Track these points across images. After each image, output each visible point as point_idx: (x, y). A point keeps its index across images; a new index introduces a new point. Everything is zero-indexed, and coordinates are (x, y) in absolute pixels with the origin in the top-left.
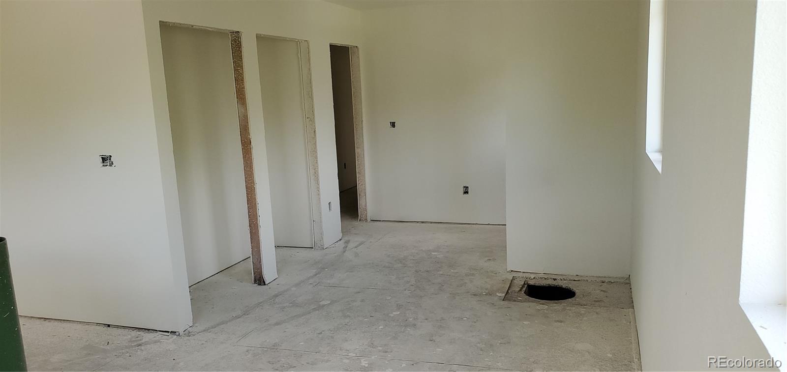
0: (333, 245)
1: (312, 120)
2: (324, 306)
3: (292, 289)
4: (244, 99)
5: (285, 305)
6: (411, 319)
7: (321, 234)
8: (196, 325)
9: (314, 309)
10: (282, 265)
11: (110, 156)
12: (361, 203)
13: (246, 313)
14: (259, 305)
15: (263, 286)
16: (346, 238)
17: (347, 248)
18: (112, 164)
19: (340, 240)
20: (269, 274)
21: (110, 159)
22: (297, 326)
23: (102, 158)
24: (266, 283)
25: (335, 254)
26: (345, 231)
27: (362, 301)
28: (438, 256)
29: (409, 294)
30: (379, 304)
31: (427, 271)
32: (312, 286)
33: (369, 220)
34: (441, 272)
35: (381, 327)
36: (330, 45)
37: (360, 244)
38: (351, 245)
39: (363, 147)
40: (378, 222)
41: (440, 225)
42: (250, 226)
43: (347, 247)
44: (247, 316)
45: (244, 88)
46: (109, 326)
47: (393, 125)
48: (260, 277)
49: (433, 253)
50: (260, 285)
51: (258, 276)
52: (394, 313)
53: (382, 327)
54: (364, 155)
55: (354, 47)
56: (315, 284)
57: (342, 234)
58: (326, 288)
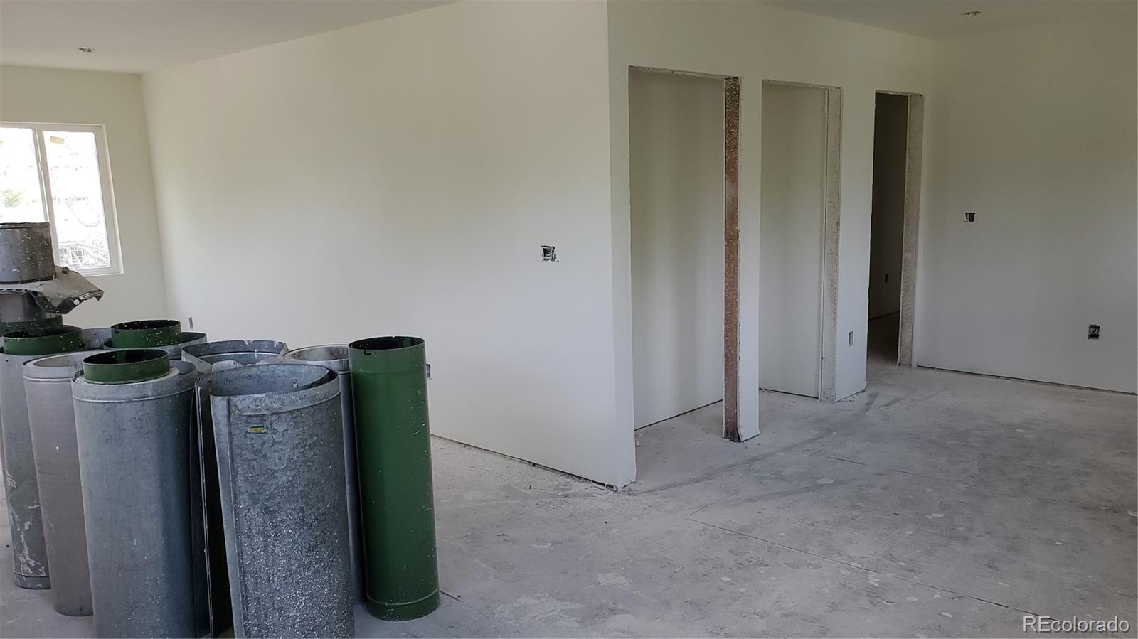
0: (851, 398)
1: (835, 207)
2: (823, 486)
3: (779, 454)
4: (735, 174)
5: (765, 475)
6: (962, 529)
7: (833, 379)
8: (640, 481)
9: (808, 489)
10: (766, 418)
11: (554, 248)
12: (904, 337)
13: (708, 477)
14: (728, 468)
15: (736, 443)
16: (873, 390)
17: (872, 405)
18: (555, 258)
19: (863, 391)
20: (747, 426)
21: (553, 252)
22: (778, 508)
23: (544, 249)
24: (742, 439)
25: (852, 412)
26: (871, 378)
27: (885, 488)
28: (1026, 436)
29: (965, 489)
30: (911, 497)
31: (1003, 458)
32: (808, 453)
33: (914, 365)
34: (1028, 463)
35: (908, 532)
36: (876, 94)
37: (895, 402)
38: (879, 401)
39: (916, 251)
40: (931, 372)
41: (1036, 385)
42: (725, 356)
43: (871, 403)
44: (709, 482)
45: (736, 158)
46: (534, 465)
47: (971, 217)
48: (734, 430)
49: (1019, 430)
50: (733, 441)
51: (732, 428)
52: (934, 515)
53: (911, 533)
54: (916, 263)
55: (916, 95)
56: (813, 452)
57: (866, 382)
58: (830, 459)
